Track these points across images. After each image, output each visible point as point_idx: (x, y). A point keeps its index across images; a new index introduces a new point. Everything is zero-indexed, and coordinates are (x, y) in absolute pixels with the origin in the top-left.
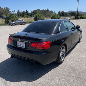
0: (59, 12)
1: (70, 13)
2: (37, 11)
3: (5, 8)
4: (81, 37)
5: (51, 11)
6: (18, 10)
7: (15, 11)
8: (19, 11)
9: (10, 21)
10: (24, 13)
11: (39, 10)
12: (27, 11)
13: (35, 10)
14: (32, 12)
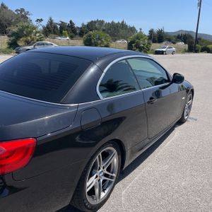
0: (151, 32)
1: (179, 36)
2: (97, 25)
3: (17, 10)
4: (190, 107)
5: (131, 26)
6: (51, 19)
7: (42, 20)
8: (51, 22)
9: (20, 44)
10: (63, 26)
11: (102, 22)
12: (71, 22)
13: (92, 21)
14: (83, 25)
